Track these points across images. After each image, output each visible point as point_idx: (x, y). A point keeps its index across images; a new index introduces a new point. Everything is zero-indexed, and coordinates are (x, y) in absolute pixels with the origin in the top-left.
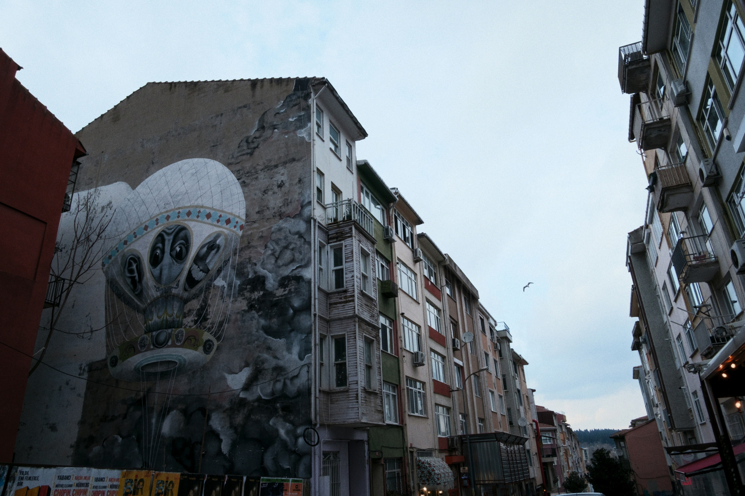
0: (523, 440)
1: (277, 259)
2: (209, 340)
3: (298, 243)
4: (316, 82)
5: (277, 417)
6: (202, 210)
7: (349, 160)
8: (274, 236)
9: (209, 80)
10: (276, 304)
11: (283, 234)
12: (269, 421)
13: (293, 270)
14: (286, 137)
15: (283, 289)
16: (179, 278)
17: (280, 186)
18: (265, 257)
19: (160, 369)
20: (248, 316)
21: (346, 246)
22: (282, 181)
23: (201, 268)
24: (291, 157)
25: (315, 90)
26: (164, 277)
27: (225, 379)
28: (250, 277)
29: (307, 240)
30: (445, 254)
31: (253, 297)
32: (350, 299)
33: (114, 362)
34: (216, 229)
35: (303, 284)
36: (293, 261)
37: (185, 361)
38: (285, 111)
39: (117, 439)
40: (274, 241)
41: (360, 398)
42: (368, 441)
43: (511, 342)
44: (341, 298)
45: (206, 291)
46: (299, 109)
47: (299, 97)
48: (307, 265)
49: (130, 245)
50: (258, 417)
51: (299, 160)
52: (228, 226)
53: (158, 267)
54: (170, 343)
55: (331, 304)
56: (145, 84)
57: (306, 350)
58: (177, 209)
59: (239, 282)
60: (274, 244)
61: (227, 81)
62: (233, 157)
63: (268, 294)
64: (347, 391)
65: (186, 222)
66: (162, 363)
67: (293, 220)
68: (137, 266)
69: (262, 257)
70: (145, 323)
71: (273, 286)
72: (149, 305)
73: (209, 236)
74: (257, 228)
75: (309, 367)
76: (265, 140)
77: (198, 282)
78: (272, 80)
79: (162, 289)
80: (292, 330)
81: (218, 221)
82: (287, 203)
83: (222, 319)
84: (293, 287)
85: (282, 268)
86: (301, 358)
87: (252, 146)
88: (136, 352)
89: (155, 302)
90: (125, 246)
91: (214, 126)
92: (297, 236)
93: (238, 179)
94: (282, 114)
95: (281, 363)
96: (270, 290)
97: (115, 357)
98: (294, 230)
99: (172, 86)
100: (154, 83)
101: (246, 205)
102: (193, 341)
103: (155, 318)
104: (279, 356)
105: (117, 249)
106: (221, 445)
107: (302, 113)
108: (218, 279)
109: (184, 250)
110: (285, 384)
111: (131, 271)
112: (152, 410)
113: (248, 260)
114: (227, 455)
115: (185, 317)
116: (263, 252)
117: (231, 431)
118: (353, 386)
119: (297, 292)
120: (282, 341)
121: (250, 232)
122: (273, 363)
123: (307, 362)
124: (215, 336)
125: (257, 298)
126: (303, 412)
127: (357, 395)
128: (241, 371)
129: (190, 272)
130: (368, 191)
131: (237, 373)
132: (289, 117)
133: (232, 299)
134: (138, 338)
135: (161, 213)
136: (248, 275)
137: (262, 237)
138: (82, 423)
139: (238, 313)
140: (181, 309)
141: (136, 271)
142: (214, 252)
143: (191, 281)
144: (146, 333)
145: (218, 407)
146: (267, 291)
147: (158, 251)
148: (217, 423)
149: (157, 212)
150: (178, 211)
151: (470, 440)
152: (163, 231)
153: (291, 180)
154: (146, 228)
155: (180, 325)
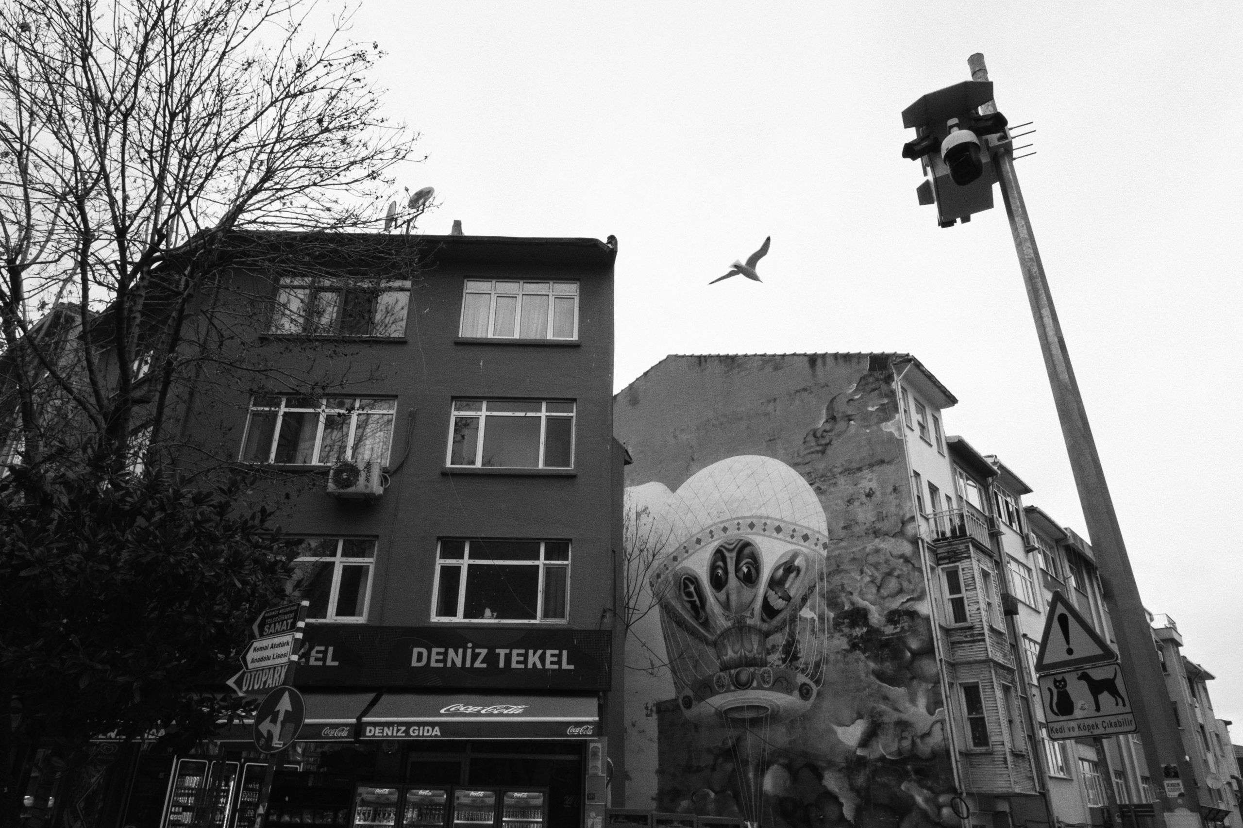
0: (1221, 814)
1: (879, 588)
2: (804, 684)
3: (905, 569)
4: (899, 360)
5: (910, 781)
6: (768, 522)
7: (938, 440)
8: (872, 559)
9: (750, 353)
10: (886, 644)
11: (883, 557)
12: (900, 785)
13: (903, 603)
14: (868, 431)
15: (893, 626)
16: (753, 606)
17: (869, 495)
18: (863, 585)
19: (748, 715)
20: (851, 657)
21: (963, 569)
22: (871, 489)
23: (779, 594)
24: (879, 458)
25: (896, 369)
26: (733, 604)
27: (834, 732)
28: (846, 608)
29: (917, 565)
30: (1066, 529)
31: (855, 634)
32: (979, 638)
33: (688, 703)
34: (790, 547)
35: (919, 621)
36: (901, 591)
37: (778, 706)
38: (861, 398)
39: (708, 794)
40: (871, 565)
41: (1009, 763)
42: (1011, 813)
43: (1181, 645)
44: (966, 637)
45: (791, 624)
46: (881, 396)
47: (877, 380)
48: (921, 597)
49: (681, 561)
50: (884, 779)
51: (889, 463)
52: (806, 544)
53: (724, 591)
54: (755, 684)
55: (953, 643)
56: (664, 357)
57: (935, 703)
58: (735, 519)
59: (832, 615)
60: (873, 569)
61: (774, 355)
62: (799, 455)
63: (873, 631)
64: (991, 754)
65: (750, 536)
66: (750, 708)
67: (893, 540)
68: (695, 588)
69: (858, 585)
70: (719, 658)
71: (879, 621)
72: (719, 636)
73: (784, 555)
74: (845, 548)
75: (942, 724)
76: (839, 435)
77: (778, 612)
78: (836, 356)
79: (733, 618)
80: (913, 678)
81: (792, 537)
82: (881, 517)
83: (818, 658)
84: (906, 624)
85: (887, 600)
86: (931, 713)
87: (823, 442)
88: (713, 693)
89: (726, 633)
90: (676, 563)
91: (767, 414)
92: (901, 560)
93: (811, 484)
94: (857, 402)
95: (905, 717)
96: (876, 626)
97: (688, 697)
98: (896, 552)
99: (701, 360)
100: (676, 356)
101: (827, 518)
102: (785, 683)
103: (730, 653)
104: (901, 708)
105: (665, 565)
106: (842, 810)
107: (886, 401)
108: (804, 609)
109: (753, 571)
110: (914, 743)
111: (689, 595)
112: (746, 763)
113: (840, 588)
114: (853, 822)
115: (769, 654)
116: (859, 578)
117: (852, 795)
118: (999, 748)
119: (914, 631)
120: (901, 690)
121: (837, 552)
122: (895, 716)
123: (940, 718)
124: (812, 678)
125: (859, 635)
126: (943, 777)
127: (1005, 758)
128: (853, 723)
129: (765, 599)
130: (962, 472)
131: (848, 726)
132: (868, 406)
133: (826, 635)
134: (712, 676)
135: (715, 524)
136: (844, 606)
137: (854, 559)
138: (661, 772)
139: (838, 652)
140: (762, 644)
141: (695, 594)
142: (793, 575)
143: (769, 611)
144: (721, 670)
145: (831, 764)
146: (872, 627)
147: (720, 572)
148: (833, 783)
149: (709, 522)
150: (736, 522)
151: (1135, 812)
152: (721, 546)
153: (882, 487)
154: (699, 541)
155: (764, 664)
